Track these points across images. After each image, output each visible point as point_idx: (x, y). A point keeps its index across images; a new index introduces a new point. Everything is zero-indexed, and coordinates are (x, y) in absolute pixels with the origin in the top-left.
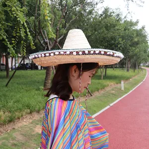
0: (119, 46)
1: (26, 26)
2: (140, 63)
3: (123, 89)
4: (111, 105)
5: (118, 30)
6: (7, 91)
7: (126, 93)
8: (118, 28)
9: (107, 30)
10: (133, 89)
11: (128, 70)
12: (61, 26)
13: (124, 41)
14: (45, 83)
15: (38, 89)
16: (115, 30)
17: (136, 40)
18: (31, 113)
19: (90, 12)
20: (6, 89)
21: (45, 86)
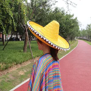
0: (63, 28)
1: (13, 18)
2: (75, 37)
5: (63, 19)
6: (3, 53)
8: (63, 18)
12: (32, 17)
13: (66, 25)
15: (20, 52)
16: (61, 19)
17: (72, 25)
18: (17, 64)
19: (48, 10)
20: (3, 51)
21: (24, 49)
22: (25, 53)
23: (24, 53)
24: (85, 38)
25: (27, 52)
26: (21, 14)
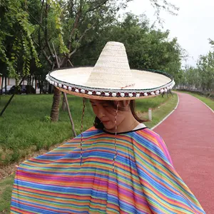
0: (145, 64)
1: (30, 37)
3: (151, 119)
5: (144, 43)
7: (155, 124)
8: (144, 40)
12: (74, 38)
13: (152, 57)
14: (52, 111)
16: (139, 42)
17: (167, 56)
18: (38, 150)
21: (52, 115)
22: (56, 124)
23: (53, 123)
24: (194, 88)
25: (59, 120)
26: (46, 30)
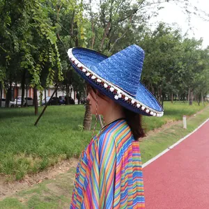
0: (179, 72)
1: (57, 50)
2: (206, 94)
3: (185, 127)
4: (171, 147)
5: (177, 50)
6: (36, 131)
7: (190, 132)
8: (177, 48)
9: (163, 51)
10: (199, 127)
11: (191, 103)
12: (104, 47)
13: (185, 65)
14: (85, 120)
15: (76, 129)
16: (173, 51)
17: (201, 63)
18: (68, 158)
20: (35, 129)
21: (85, 124)
22: (88, 132)
23: (85, 132)
25: (92, 129)
26: (77, 40)
